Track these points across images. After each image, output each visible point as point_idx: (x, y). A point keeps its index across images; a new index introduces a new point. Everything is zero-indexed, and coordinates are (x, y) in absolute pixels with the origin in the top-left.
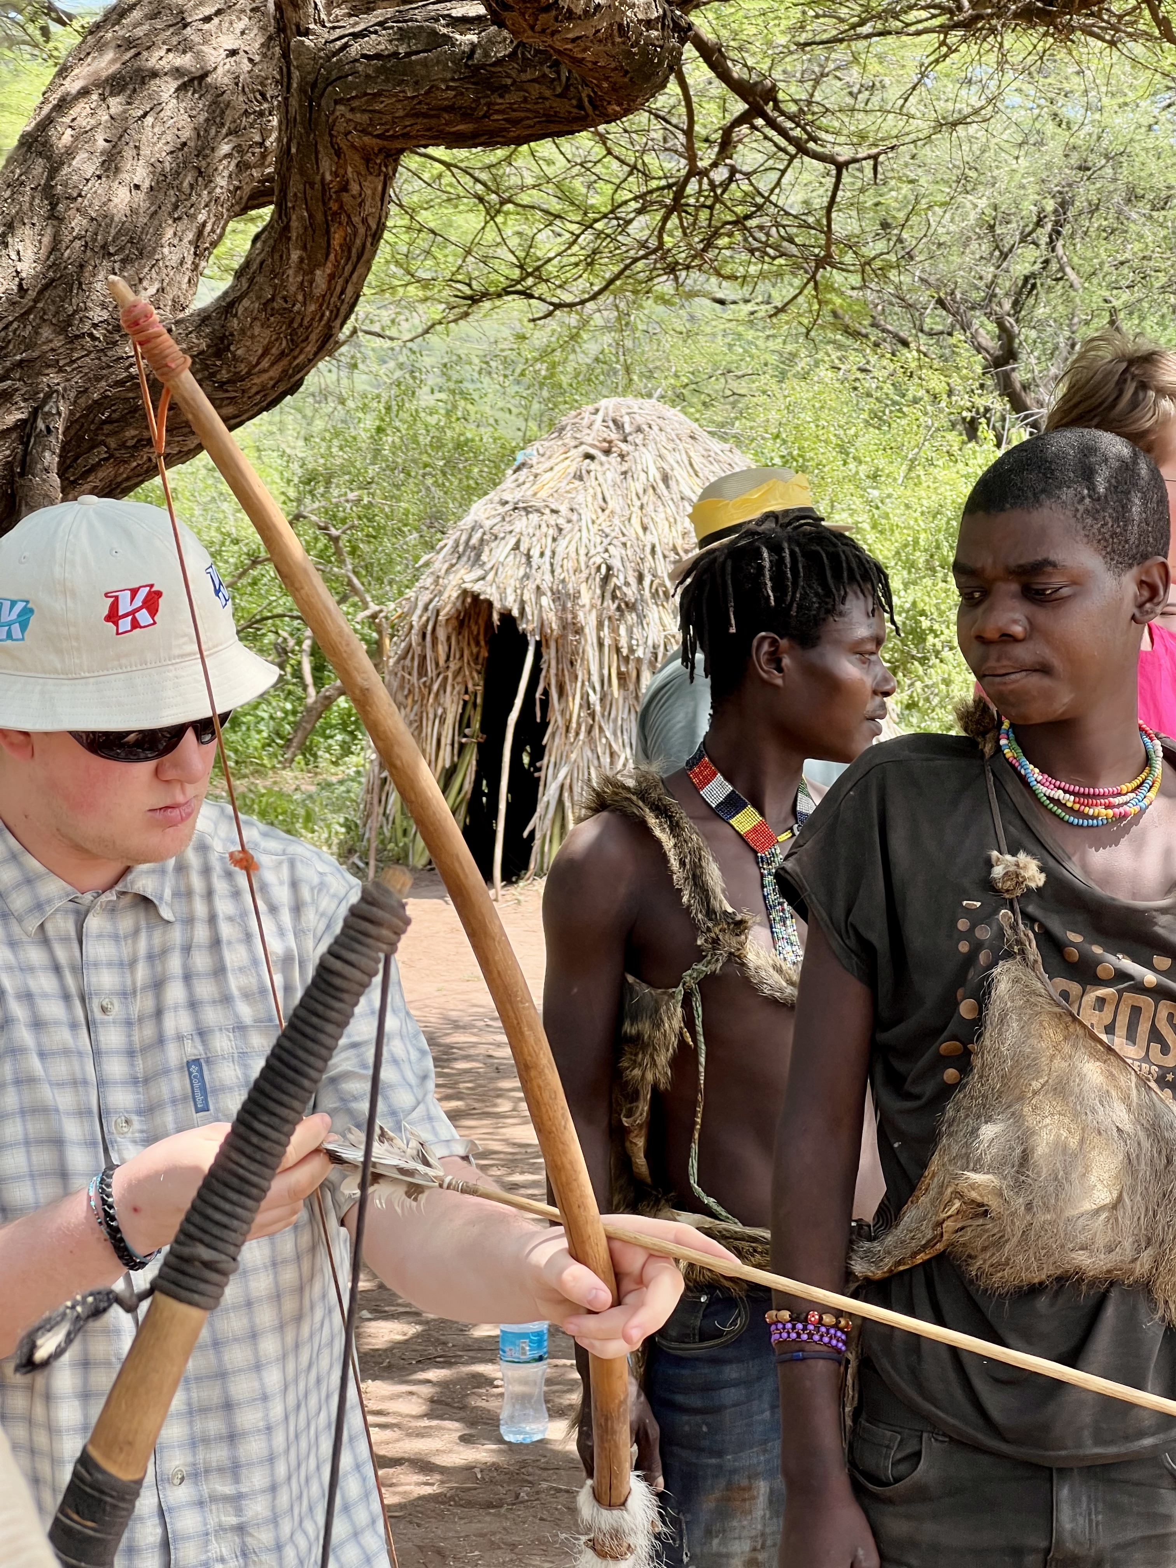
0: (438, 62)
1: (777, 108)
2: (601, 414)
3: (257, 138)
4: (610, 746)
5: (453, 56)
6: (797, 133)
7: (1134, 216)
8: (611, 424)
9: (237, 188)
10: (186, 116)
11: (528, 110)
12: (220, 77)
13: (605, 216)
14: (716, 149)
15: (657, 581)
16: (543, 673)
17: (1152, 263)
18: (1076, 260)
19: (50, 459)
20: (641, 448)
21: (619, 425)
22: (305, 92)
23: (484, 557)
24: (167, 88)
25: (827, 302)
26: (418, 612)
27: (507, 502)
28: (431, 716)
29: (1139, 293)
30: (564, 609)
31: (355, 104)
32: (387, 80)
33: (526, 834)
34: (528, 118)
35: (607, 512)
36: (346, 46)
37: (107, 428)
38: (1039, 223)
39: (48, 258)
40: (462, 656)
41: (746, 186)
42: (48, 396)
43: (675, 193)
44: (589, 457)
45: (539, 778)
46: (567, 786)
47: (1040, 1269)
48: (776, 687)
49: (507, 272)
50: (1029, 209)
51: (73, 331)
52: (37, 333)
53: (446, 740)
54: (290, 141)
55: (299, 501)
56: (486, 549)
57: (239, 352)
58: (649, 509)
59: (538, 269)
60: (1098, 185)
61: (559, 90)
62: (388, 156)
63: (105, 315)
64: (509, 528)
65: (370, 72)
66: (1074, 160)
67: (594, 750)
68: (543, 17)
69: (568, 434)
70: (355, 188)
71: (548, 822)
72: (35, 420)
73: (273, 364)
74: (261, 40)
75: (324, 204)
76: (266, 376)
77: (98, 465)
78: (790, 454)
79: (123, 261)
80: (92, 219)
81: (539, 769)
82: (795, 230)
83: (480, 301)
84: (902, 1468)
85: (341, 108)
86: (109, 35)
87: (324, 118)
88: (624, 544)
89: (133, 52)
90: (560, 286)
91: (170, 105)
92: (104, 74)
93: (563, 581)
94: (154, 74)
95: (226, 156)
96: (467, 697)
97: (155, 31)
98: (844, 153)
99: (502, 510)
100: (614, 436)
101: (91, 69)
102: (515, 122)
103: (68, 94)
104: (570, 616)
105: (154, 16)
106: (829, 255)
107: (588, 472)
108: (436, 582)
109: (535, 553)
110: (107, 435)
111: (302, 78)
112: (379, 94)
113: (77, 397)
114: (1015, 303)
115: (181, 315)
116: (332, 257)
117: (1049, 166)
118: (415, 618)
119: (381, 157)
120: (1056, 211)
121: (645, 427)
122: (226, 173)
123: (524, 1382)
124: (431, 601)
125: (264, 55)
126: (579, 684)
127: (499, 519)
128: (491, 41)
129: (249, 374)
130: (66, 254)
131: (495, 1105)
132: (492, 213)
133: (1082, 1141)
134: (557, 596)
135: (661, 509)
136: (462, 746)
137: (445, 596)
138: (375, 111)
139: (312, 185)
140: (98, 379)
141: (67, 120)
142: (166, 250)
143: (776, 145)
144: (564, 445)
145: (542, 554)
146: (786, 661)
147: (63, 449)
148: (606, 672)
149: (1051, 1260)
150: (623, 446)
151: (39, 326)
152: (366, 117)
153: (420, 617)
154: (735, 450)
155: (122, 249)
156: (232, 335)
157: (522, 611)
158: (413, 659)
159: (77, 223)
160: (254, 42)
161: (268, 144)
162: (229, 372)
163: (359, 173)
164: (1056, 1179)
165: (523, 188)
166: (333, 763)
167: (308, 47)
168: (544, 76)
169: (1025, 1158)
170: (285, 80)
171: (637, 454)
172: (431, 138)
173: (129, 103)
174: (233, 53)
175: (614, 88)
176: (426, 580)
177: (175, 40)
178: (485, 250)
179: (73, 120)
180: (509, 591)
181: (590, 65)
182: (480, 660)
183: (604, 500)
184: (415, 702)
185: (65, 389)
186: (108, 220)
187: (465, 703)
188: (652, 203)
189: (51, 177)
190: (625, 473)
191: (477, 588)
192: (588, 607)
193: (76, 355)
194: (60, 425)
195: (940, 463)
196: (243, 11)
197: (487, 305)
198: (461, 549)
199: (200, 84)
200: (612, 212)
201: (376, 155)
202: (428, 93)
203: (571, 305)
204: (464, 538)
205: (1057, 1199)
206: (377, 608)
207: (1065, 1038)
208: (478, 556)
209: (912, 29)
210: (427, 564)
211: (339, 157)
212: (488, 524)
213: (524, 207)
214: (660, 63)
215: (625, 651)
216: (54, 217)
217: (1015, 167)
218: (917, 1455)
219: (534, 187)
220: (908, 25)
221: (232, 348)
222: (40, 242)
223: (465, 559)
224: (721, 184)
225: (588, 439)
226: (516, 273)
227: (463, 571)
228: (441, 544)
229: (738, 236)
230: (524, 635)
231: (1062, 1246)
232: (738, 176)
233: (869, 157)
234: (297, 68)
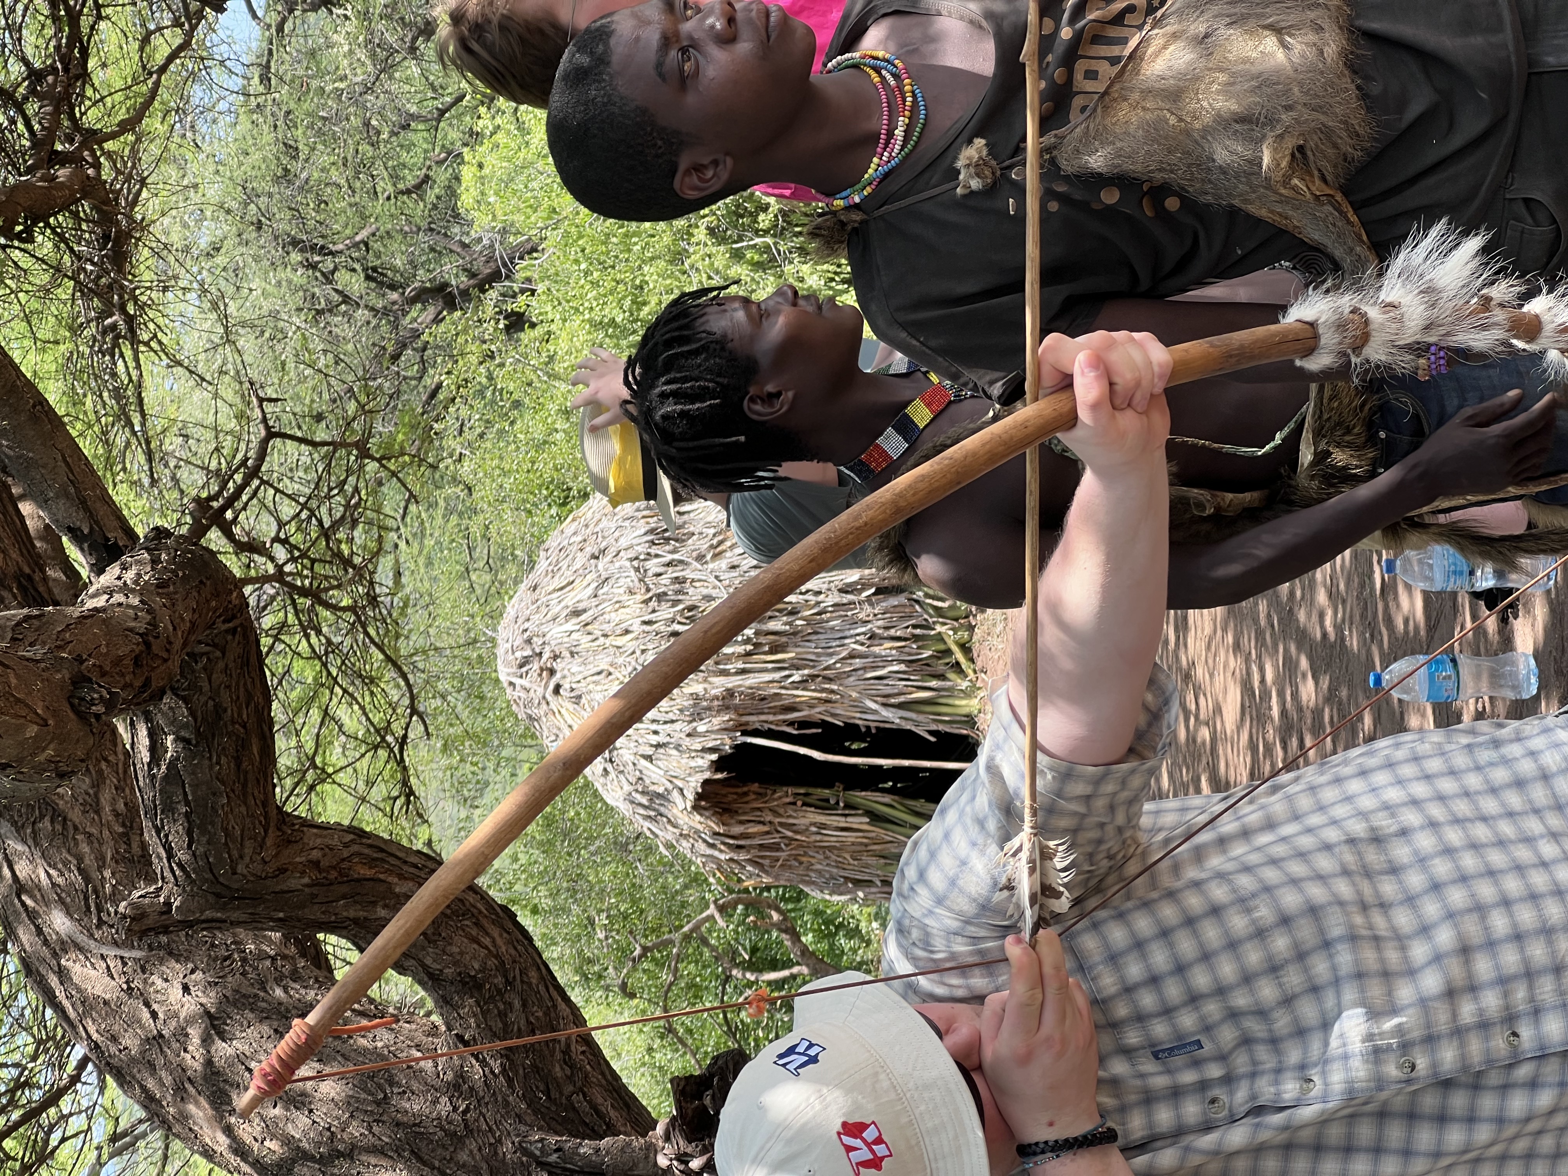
0: (194, 773)
1: (215, 497)
2: (514, 680)
3: (268, 963)
4: (844, 659)
5: (189, 758)
6: (238, 478)
7: (304, 175)
8: (524, 669)
9: (317, 981)
10: (249, 1031)
11: (237, 684)
12: (209, 1000)
13: (325, 665)
14: (256, 557)
15: (679, 618)
16: (773, 727)
17: (349, 158)
18: (348, 232)
19: (586, 1148)
20: (547, 638)
21: (525, 662)
22: (225, 904)
23: (661, 790)
24: (223, 1049)
25: (402, 448)
26: (716, 853)
27: (605, 770)
28: (818, 838)
29: (379, 170)
30: (709, 709)
31: (235, 854)
32: (212, 823)
33: (932, 739)
34: (245, 684)
35: (612, 670)
36: (180, 865)
37: (554, 1094)
38: (313, 266)
39: (391, 1157)
40: (759, 809)
41: (292, 528)
42: (526, 1152)
43: (300, 595)
44: (557, 690)
45: (877, 728)
46: (884, 700)
47: (1347, 90)
48: (795, 397)
49: (381, 763)
50: (299, 277)
51: (461, 1131)
52: (464, 1166)
53: (842, 822)
54: (272, 919)
55: (607, 988)
56: (652, 788)
57: (476, 966)
58: (607, 628)
59: (377, 731)
60: (275, 210)
61: (218, 654)
62: (284, 822)
63: (444, 1100)
64: (631, 767)
65: (204, 840)
66: (251, 234)
67: (848, 674)
68: (155, 649)
69: (535, 712)
70: (315, 854)
71: (921, 718)
72: (549, 1164)
73: (487, 934)
74: (173, 963)
75: (331, 884)
76: (499, 941)
77: (590, 1102)
78: (546, 498)
79: (391, 1085)
80: (352, 1116)
81: (868, 728)
82: (333, 478)
83: (411, 788)
84: (1541, 216)
85: (241, 869)
86: (171, 1110)
87: (250, 885)
88: (643, 651)
89: (187, 1085)
90: (394, 710)
91: (239, 1046)
92: (210, 1112)
93: (681, 711)
94: (209, 1063)
95: (286, 991)
96: (799, 803)
97: (167, 1065)
98: (259, 432)
99: (613, 774)
100: (536, 666)
101: (205, 1126)
102: (250, 697)
103: (230, 1147)
104: (716, 703)
105: (152, 1067)
106: (356, 445)
107: (572, 690)
108: (686, 837)
109: (654, 740)
110: (561, 1094)
111: (212, 907)
112: (225, 830)
113: (526, 1124)
114: (393, 287)
115: (443, 1028)
116: (382, 876)
117: (257, 259)
118: (722, 857)
119: (284, 828)
120: (301, 251)
121: (526, 635)
122: (303, 991)
123: (1477, 677)
124: (705, 841)
125: (187, 959)
126: (783, 692)
127: (621, 777)
128: (173, 722)
129: (497, 956)
130: (387, 1140)
131: (1204, 743)
132: (324, 776)
133: (1221, 70)
134: (697, 716)
135: (607, 617)
136: (847, 806)
137: (700, 827)
138: (242, 835)
139: (314, 896)
140: (507, 1103)
141: (256, 1146)
142: (380, 1044)
143: (250, 499)
144: (546, 715)
145: (656, 732)
146: (770, 388)
147: (576, 1137)
148: (770, 666)
149: (1336, 80)
150: (545, 656)
151: (457, 1163)
152: (248, 843)
153: (721, 851)
154: (546, 545)
155: (380, 1087)
156: (460, 974)
157: (712, 750)
158: (762, 857)
159: (356, 1130)
160: (176, 969)
161: (272, 953)
162: (496, 976)
163: (302, 851)
164: (1259, 87)
165: (300, 746)
166: (867, 946)
167: (182, 903)
168: (205, 669)
169: (1242, 119)
170: (213, 924)
171: (553, 643)
172: (266, 780)
173: (238, 1086)
174: (186, 989)
175: (216, 595)
176: (684, 846)
177: (175, 1045)
178: (360, 783)
179: (256, 1140)
180: (693, 764)
181: (196, 616)
182: (762, 791)
183: (599, 673)
184: (805, 854)
185: (518, 1135)
186: (352, 1101)
187: (804, 804)
188: (311, 620)
189: (312, 1158)
190: (572, 654)
191: (690, 796)
192: (706, 685)
193: (484, 1127)
194: (553, 1139)
195: (552, 349)
196: (145, 981)
197: (413, 780)
198: (652, 813)
199: (217, 1019)
200: (320, 658)
201: (284, 833)
202: (223, 783)
203: (413, 698)
204: (642, 811)
205: (1278, 83)
206: (712, 906)
207: (1126, 100)
208: (659, 796)
209: (134, 374)
210: (669, 846)
211: (286, 870)
212: (627, 788)
213: (317, 745)
214: (190, 552)
215: (749, 647)
216: (351, 1153)
217: (259, 291)
218: (1527, 201)
219: (297, 735)
220: (131, 380)
221: (473, 973)
222: (375, 1166)
223: (662, 809)
224: (291, 552)
225: (540, 691)
226: (382, 753)
227: (675, 811)
228: (648, 834)
229: (341, 535)
230: (736, 747)
231: (1322, 73)
232: (282, 536)
233: (261, 406)
234: (202, 912)
